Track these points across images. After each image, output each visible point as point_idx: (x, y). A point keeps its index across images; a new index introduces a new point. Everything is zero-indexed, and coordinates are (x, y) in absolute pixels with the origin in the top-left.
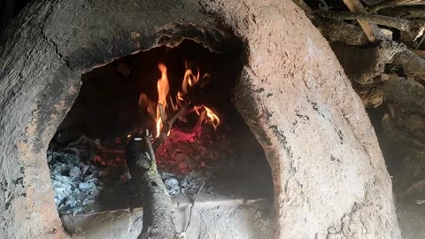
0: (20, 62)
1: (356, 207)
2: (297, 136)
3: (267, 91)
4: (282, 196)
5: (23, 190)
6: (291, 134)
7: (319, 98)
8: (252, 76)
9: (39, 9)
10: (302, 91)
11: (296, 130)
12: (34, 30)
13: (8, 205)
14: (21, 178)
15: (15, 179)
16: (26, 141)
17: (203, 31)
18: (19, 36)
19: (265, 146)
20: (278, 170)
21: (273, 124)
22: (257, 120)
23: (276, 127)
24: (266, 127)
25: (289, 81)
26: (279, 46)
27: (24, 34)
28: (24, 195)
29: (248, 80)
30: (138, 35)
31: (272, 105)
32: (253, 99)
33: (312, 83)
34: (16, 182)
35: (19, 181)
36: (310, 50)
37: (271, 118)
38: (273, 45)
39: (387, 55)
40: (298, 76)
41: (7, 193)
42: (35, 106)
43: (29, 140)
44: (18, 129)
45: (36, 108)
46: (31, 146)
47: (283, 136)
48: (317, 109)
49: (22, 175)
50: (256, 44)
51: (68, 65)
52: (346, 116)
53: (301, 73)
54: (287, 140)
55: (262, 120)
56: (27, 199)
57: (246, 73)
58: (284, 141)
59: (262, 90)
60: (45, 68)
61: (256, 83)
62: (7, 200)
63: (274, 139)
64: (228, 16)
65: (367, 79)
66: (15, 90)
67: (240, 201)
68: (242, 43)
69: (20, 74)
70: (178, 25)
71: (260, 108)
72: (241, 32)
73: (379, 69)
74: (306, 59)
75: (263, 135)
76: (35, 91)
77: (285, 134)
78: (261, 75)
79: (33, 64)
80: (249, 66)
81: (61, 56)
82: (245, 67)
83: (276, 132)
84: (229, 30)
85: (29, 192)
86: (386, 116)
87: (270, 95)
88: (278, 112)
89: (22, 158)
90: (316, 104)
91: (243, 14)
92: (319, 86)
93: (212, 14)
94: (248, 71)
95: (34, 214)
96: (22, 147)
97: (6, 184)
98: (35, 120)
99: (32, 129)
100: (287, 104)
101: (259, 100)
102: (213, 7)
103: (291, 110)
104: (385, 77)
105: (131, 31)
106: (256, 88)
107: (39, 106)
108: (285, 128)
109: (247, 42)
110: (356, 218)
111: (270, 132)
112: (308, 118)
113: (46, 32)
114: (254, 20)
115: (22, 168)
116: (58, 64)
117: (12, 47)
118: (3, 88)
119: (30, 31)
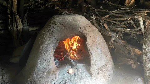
0: (49, 39)
1: (103, 66)
3: (89, 46)
4: (91, 63)
9: (50, 29)
18: (47, 34)
19: (89, 55)
20: (91, 59)
22: (88, 51)
25: (93, 44)
31: (90, 48)
32: (87, 47)
34: (50, 59)
36: (98, 39)
38: (91, 38)
39: (113, 39)
42: (53, 47)
44: (50, 51)
50: (88, 38)
52: (104, 50)
60: (54, 41)
62: (49, 62)
63: (90, 54)
64: (84, 33)
65: (110, 43)
66: (49, 44)
67: (84, 64)
68: (86, 38)
72: (86, 36)
73: (112, 41)
74: (97, 40)
76: (53, 45)
79: (51, 40)
82: (86, 42)
83: (91, 53)
84: (84, 35)
85: (52, 61)
86: (115, 50)
89: (51, 55)
90: (98, 48)
91: (86, 33)
92: (99, 45)
93: (81, 32)
95: (53, 64)
102: (81, 31)
104: (113, 43)
108: (92, 52)
113: (53, 34)
114: (88, 34)
115: (51, 57)
116: (56, 40)
117: (46, 36)
118: (46, 44)
119: (49, 33)
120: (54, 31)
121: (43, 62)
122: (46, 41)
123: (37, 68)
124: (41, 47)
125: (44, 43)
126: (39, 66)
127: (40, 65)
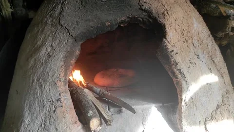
0: (50, 38)
1: (218, 107)
2: (190, 74)
3: (175, 51)
4: (183, 103)
5: (61, 104)
6: (187, 73)
7: (199, 52)
8: (168, 44)
9: (55, 7)
10: (192, 49)
11: (190, 71)
12: (54, 20)
13: (55, 111)
14: (60, 99)
15: (57, 99)
16: (60, 81)
17: (141, 20)
18: (46, 23)
19: (174, 79)
20: (181, 91)
21: (178, 68)
22: (171, 66)
23: (180, 70)
24: (175, 70)
25: (185, 45)
26: (180, 26)
27: (49, 22)
28: (62, 106)
29: (166, 46)
30: (109, 24)
31: (178, 58)
32: (168, 56)
33: (196, 44)
34: (58, 101)
35: (59, 100)
36: (195, 26)
37: (177, 65)
38: (177, 26)
40: (190, 41)
41: (53, 106)
42: (62, 63)
43: (62, 80)
44: (56, 74)
45: (63, 64)
46: (63, 83)
47: (183, 74)
48: (199, 58)
49: (60, 97)
50: (169, 27)
51: (76, 41)
52: (213, 59)
53: (191, 39)
54: (186, 76)
55: (173, 66)
56: (63, 108)
57: (164, 43)
58: (184, 77)
59: (173, 51)
60: (64, 43)
61: (170, 47)
62: (54, 109)
63: (179, 76)
64: (154, 12)
65: (221, 34)
66: (51, 54)
68: (162, 26)
69: (52, 45)
70: (129, 17)
71: (172, 60)
72: (161, 20)
73: (228, 30)
74: (194, 31)
75: (174, 73)
76: (61, 55)
78: (172, 43)
79: (58, 40)
80: (166, 39)
81: (72, 37)
82: (164, 40)
83: (180, 72)
84: (155, 19)
85: (64, 105)
86: (229, 50)
87: (177, 53)
88: (181, 62)
89: (60, 89)
90: (198, 56)
91: (162, 10)
92: (200, 45)
94: (166, 41)
95: (67, 115)
96: (59, 84)
97: (53, 101)
98: (63, 70)
99: (62, 75)
100: (185, 57)
101: (172, 56)
102: (146, 7)
103: (187, 60)
104: (231, 34)
105: (106, 22)
106: (170, 50)
107: (64, 63)
108: (184, 70)
109: (165, 26)
110: (218, 112)
112: (195, 64)
113: (62, 23)
114: (168, 13)
115: (60, 94)
116: (71, 41)
117: (43, 29)
118: (43, 52)
119: (52, 21)
120: (64, 13)
121: (38, 109)
122: (44, 43)
123: (22, 128)
124: (32, 62)
125: (38, 49)
126: (26, 121)
127: (29, 119)
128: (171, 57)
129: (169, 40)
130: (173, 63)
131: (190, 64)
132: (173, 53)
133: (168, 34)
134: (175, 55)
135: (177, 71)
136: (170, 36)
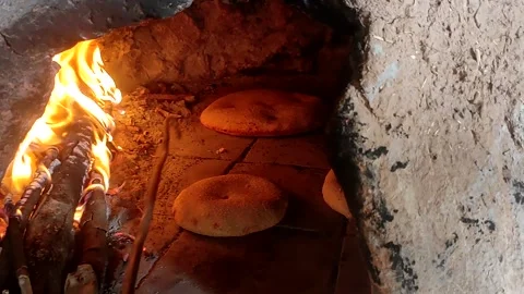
2: (449, 274)
6: (432, 268)
8: (363, 116)
10: (497, 152)
11: (452, 260)
21: (391, 238)
23: (397, 248)
24: (374, 242)
26: (456, 34)
29: (352, 122)
37: (388, 224)
40: (495, 111)
47: (410, 271)
51: (8, 44)
53: (504, 101)
54: (420, 282)
55: (368, 223)
57: (348, 106)
58: (410, 283)
59: (382, 151)
61: (369, 132)
71: (369, 195)
77: (415, 268)
78: (389, 114)
80: (360, 89)
87: (400, 165)
88: (411, 210)
94: (357, 99)
100: (442, 189)
101: (370, 175)
103: (450, 207)
106: (367, 146)
109: (368, 22)
111: (381, 257)
112: (492, 227)
128: (364, 178)
129: (372, 97)
130: (367, 206)
131: (462, 226)
132: (377, 162)
133: (378, 67)
134: (387, 172)
135: (384, 251)
136: (381, 78)
